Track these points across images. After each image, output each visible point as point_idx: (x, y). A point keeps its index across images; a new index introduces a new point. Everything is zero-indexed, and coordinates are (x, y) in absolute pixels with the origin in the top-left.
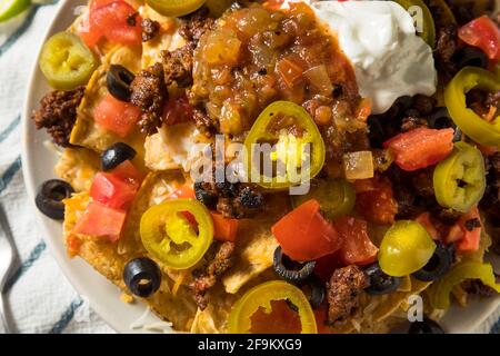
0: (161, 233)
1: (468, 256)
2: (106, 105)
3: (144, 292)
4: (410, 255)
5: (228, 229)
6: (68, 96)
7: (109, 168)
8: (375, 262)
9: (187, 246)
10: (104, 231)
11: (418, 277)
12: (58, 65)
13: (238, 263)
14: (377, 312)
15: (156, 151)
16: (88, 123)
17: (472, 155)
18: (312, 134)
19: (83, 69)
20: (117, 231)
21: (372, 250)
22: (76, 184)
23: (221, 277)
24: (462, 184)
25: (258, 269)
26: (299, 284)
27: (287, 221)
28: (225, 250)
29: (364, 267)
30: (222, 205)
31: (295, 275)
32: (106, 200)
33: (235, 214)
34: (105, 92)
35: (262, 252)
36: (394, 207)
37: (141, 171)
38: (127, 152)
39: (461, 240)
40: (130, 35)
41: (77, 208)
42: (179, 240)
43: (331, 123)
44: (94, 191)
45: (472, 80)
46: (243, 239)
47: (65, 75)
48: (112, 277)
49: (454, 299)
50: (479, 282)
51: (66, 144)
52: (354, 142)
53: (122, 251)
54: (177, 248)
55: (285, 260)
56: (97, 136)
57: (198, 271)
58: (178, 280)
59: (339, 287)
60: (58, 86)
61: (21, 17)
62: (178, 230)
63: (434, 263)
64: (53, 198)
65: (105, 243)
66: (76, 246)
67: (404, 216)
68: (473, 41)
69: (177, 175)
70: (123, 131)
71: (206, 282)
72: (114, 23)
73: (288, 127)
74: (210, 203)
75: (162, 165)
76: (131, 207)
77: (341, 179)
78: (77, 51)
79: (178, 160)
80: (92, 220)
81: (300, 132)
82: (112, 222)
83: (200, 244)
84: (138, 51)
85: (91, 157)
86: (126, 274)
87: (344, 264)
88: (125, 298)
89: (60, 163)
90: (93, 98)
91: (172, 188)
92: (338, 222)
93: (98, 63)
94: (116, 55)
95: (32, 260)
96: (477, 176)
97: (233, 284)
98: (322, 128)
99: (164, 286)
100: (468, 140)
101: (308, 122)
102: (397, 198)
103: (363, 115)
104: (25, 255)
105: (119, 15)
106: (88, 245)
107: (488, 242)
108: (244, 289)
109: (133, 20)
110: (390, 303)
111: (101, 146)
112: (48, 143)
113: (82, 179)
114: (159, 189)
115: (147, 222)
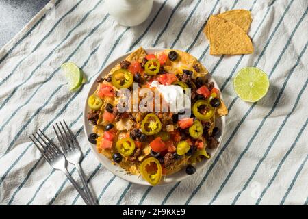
0: (122, 146)
1: (200, 149)
2: (106, 114)
3: (118, 162)
4: (184, 149)
5: (139, 145)
6: (96, 112)
7: (107, 130)
8: (176, 151)
9: (128, 149)
10: (107, 147)
11: (187, 154)
12: (93, 104)
13: (142, 153)
14: (177, 164)
15: (119, 125)
16: (102, 119)
17: (199, 124)
18: (158, 121)
19: (99, 105)
20: (111, 147)
21: (175, 149)
22: (98, 134)
23: (137, 157)
24: (196, 131)
25: (147, 155)
26: (157, 158)
27: (153, 143)
28: (138, 150)
29: (173, 153)
30: (137, 139)
31: (156, 156)
32: (107, 139)
33: (140, 141)
34: (106, 111)
35: (147, 150)
36: (180, 138)
37: (116, 131)
38: (112, 126)
39: (198, 145)
40: (112, 95)
41: (100, 141)
42: (126, 148)
43: (163, 118)
44: (104, 136)
45: (200, 104)
46: (142, 147)
47: (95, 106)
48: (110, 158)
49: (197, 160)
50: (203, 156)
51: (96, 124)
52: (169, 122)
53: (112, 151)
54: (126, 150)
55: (153, 152)
56: (104, 122)
57: (132, 156)
58: (127, 158)
59: (166, 158)
60: (93, 109)
61: (79, 87)
62: (126, 146)
63: (190, 151)
64: (93, 138)
65: (107, 150)
66: (100, 150)
67: (183, 140)
68: (200, 93)
69: (125, 131)
70: (111, 120)
71: (134, 158)
72: (107, 92)
73: (152, 120)
74: (134, 138)
75: (121, 129)
76: (114, 140)
77: (166, 131)
78: (97, 100)
79: (125, 128)
80: (104, 144)
81: (155, 121)
82: (109, 144)
83: (132, 149)
84: (114, 99)
85: (102, 127)
86: (113, 157)
87: (167, 152)
88: (113, 163)
89: (94, 129)
90: (103, 112)
91: (124, 135)
92: (166, 142)
93: (103, 103)
94: (107, 100)
95: (86, 155)
96: (200, 129)
97: (140, 159)
98: (160, 120)
99: (123, 160)
100: (199, 120)
101: (157, 118)
102: (181, 135)
103: (171, 115)
104: (84, 153)
105: (108, 90)
106: (103, 150)
107: (206, 145)
108: (143, 160)
109: (112, 91)
110: (181, 162)
111: (105, 125)
112: (90, 123)
113: (100, 133)
114: (121, 135)
115: (118, 144)
